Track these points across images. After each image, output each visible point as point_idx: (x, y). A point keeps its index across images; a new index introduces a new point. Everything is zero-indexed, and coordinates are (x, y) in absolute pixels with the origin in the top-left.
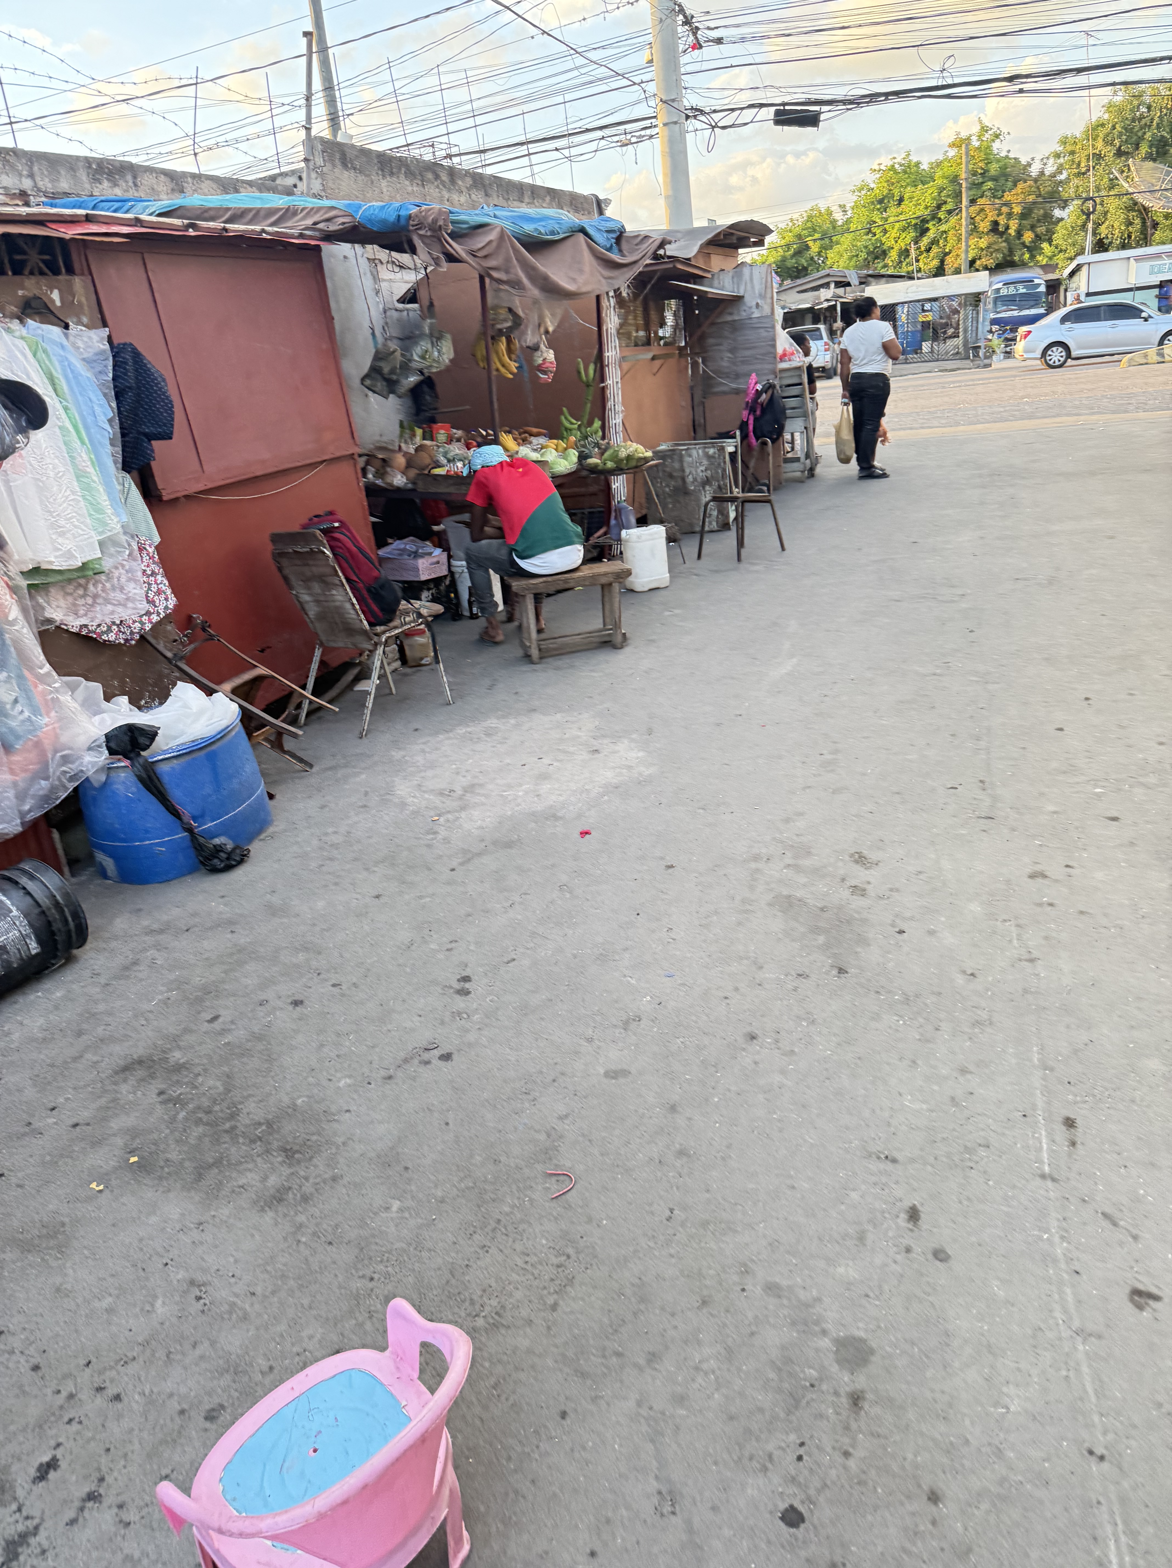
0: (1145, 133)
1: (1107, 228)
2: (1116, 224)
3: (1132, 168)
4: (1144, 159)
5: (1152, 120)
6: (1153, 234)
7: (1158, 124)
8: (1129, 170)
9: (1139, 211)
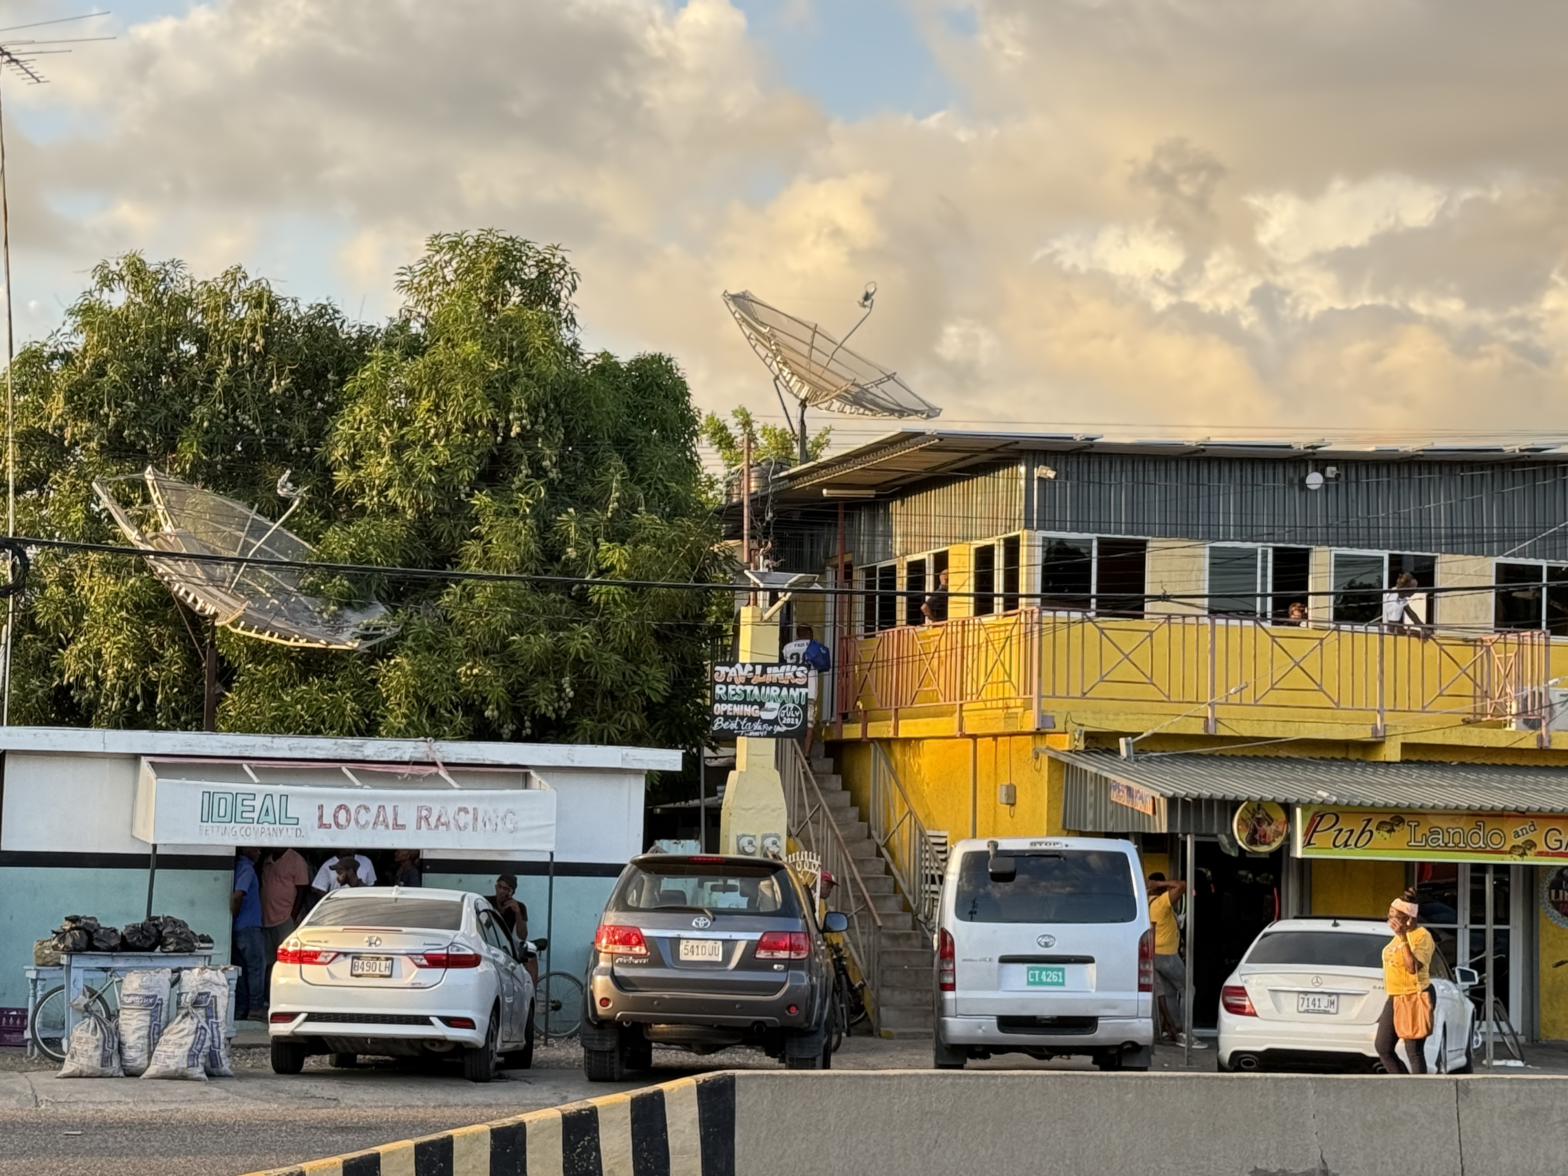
0: (191, 407)
1: (81, 657)
2: (109, 651)
3: (155, 496)
4: (190, 478)
5: (211, 374)
6: (220, 698)
7: (227, 390)
8: (147, 500)
9: (178, 623)
